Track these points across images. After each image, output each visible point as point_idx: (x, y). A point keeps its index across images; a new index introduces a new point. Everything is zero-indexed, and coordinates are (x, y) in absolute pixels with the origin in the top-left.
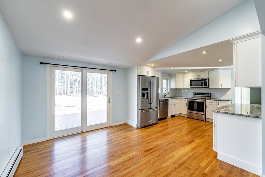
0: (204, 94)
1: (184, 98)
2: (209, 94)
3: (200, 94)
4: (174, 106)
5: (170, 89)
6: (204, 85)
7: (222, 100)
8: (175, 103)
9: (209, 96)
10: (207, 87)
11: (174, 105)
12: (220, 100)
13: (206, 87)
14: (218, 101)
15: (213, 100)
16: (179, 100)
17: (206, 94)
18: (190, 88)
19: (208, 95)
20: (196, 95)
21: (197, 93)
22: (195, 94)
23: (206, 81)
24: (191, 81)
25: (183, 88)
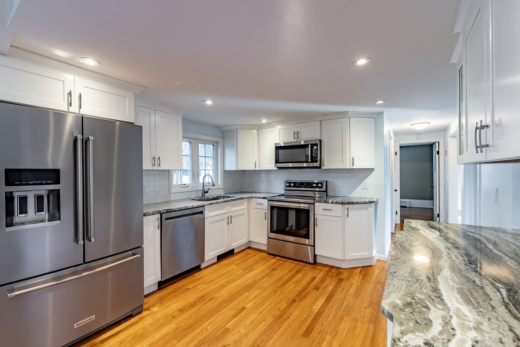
0: (309, 185)
1: (259, 198)
2: (322, 184)
3: (302, 184)
4: (226, 224)
5: (224, 171)
6: (310, 161)
7: (357, 203)
8: (229, 215)
9: (323, 190)
10: (317, 164)
11: (226, 221)
12: (352, 203)
13: (315, 164)
14: (347, 206)
15: (332, 203)
16: (246, 203)
17: (314, 185)
18: (274, 169)
19: (321, 187)
20: (291, 187)
21: (295, 183)
22: (288, 184)
23: (315, 147)
24: (278, 148)
25: (257, 169)
